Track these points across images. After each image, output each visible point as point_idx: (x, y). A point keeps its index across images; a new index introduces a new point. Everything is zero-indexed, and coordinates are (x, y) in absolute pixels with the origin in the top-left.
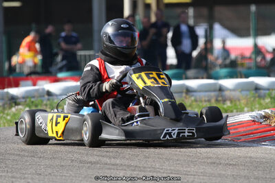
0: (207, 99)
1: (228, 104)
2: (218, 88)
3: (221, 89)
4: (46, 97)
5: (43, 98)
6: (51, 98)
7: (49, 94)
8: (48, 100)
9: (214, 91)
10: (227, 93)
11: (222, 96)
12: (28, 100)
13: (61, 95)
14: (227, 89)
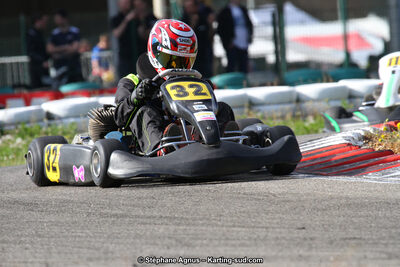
0: (279, 114)
1: (311, 120)
2: (295, 98)
3: (299, 100)
4: (46, 121)
5: (41, 124)
6: (52, 122)
7: (50, 116)
8: (49, 125)
9: (290, 102)
10: (308, 105)
11: (301, 109)
12: (20, 127)
13: (67, 117)
14: (308, 99)
